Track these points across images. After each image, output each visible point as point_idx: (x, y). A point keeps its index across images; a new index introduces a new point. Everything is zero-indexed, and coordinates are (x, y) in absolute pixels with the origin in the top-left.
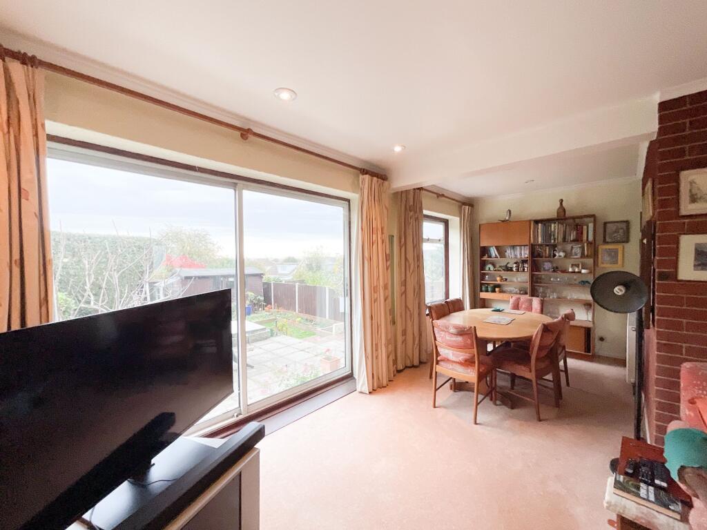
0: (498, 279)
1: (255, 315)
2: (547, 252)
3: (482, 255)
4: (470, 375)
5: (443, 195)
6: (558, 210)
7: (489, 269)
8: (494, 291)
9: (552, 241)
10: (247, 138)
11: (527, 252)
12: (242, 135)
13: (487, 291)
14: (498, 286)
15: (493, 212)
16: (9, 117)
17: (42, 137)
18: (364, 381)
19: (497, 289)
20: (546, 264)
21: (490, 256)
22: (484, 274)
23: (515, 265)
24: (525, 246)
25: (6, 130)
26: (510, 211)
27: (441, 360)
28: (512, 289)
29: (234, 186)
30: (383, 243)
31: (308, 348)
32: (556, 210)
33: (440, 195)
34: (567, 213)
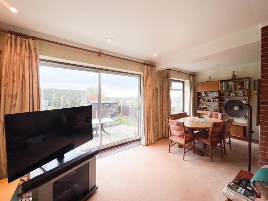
0: (205, 105)
1: (115, 117)
2: (227, 94)
3: (198, 95)
4: (182, 141)
5: (180, 72)
6: (232, 76)
7: (201, 101)
8: (203, 110)
9: (229, 89)
10: (100, 56)
11: (218, 94)
12: (99, 55)
13: (200, 110)
14: (205, 108)
15: (203, 78)
16: (29, 55)
17: (38, 60)
18: (144, 141)
19: (204, 109)
20: (226, 99)
21: (202, 96)
22: (200, 103)
23: (212, 99)
24: (216, 91)
25: (28, 59)
26: (210, 77)
27: (172, 135)
28: (211, 109)
29: (98, 72)
30: (152, 90)
31: (131, 130)
32: (231, 76)
33: (179, 72)
34: (236, 77)
